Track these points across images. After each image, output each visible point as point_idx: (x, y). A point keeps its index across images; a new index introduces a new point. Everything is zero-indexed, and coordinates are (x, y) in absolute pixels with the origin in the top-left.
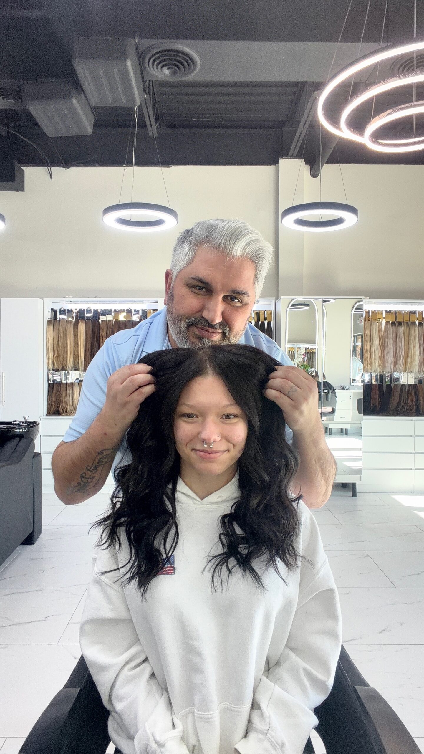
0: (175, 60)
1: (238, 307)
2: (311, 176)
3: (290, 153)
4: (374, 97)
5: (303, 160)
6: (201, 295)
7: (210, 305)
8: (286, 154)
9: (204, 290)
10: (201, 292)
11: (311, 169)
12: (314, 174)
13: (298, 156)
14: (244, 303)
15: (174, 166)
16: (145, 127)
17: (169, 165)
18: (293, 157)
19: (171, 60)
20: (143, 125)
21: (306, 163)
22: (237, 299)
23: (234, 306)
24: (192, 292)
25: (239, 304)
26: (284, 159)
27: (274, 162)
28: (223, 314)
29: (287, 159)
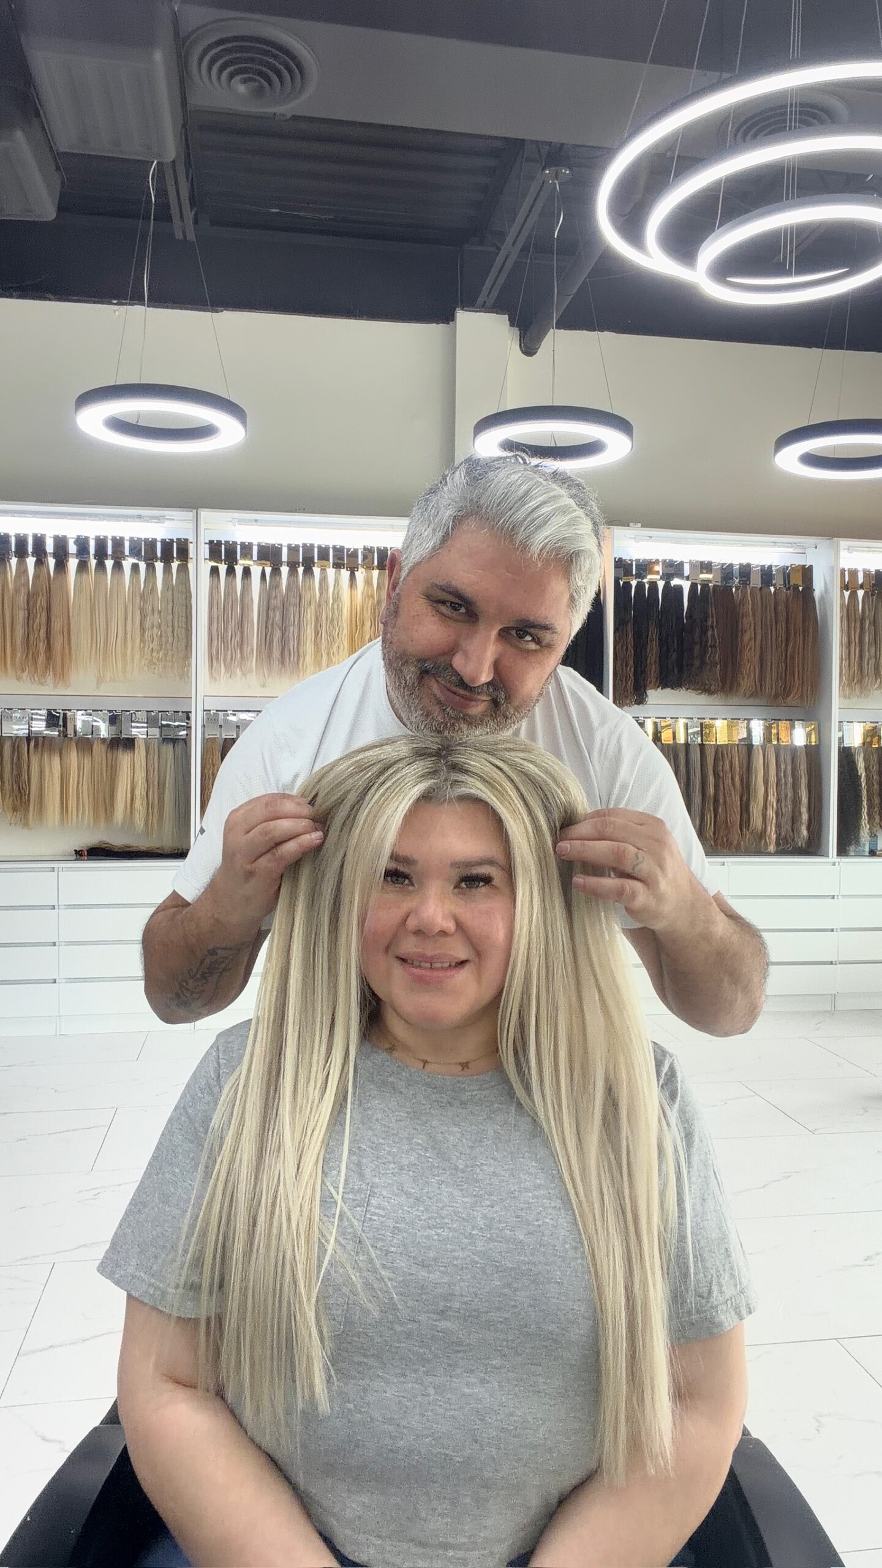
0: (261, 62)
1: (528, 651)
2: (523, 353)
3: (480, 300)
4: (722, 180)
5: (506, 317)
6: (457, 621)
7: (473, 645)
8: (470, 304)
9: (463, 610)
10: (454, 615)
11: (522, 337)
12: (529, 350)
13: (496, 307)
14: (544, 643)
15: (228, 310)
16: (169, 219)
17: (217, 306)
18: (485, 308)
19: (252, 60)
20: (164, 214)
21: (512, 325)
22: (531, 636)
23: (521, 650)
24: (438, 611)
25: (533, 646)
26: (466, 311)
27: (446, 317)
28: (496, 666)
29: (472, 311)
